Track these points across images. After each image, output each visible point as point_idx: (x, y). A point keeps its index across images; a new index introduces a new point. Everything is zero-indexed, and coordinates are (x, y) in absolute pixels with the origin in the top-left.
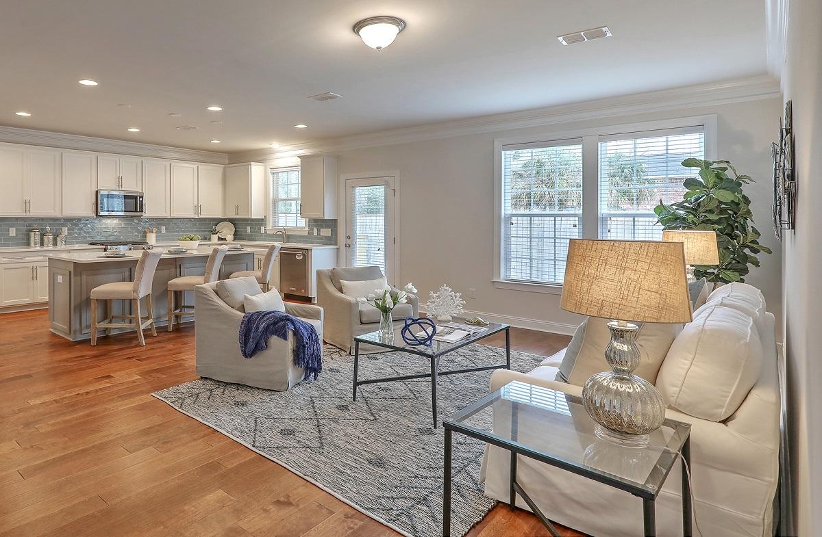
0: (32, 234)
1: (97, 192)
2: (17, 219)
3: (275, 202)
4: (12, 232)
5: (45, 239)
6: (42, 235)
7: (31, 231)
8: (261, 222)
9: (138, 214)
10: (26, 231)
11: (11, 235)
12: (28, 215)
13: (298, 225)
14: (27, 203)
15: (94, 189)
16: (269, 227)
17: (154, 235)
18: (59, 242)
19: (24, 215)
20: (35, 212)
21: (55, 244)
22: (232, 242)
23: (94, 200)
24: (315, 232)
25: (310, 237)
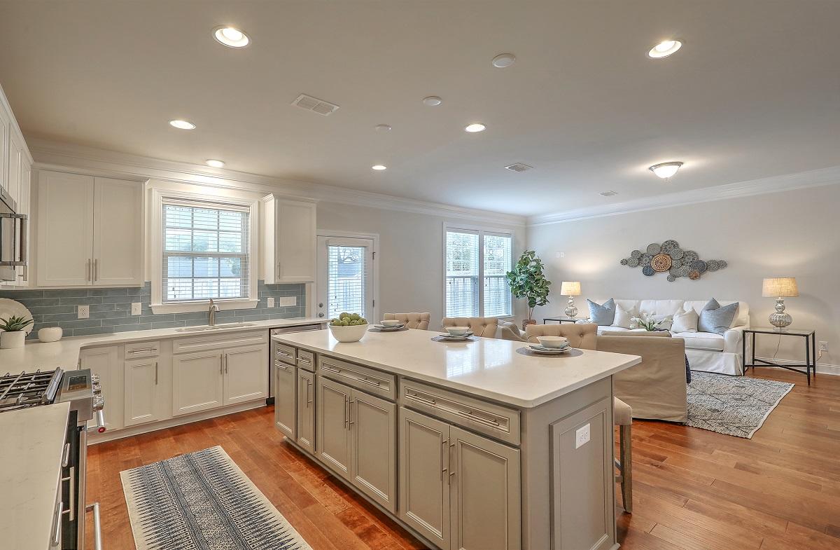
8: (139, 293)
13: (222, 296)
16: (158, 302)
24: (271, 302)
25: (260, 311)
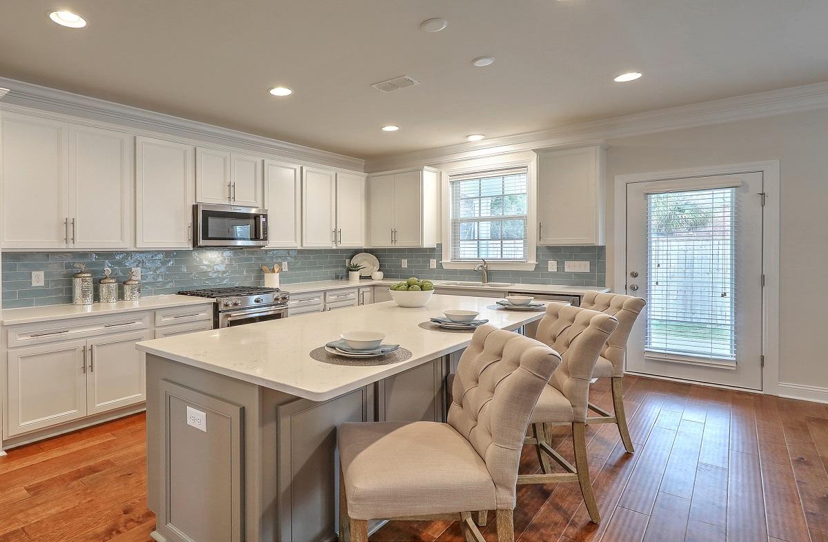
0: (78, 281)
1: (195, 208)
2: (48, 255)
3: (456, 223)
4: (38, 279)
5: (104, 290)
6: (97, 283)
7: (75, 276)
8: (435, 252)
9: (261, 243)
10: (65, 276)
11: (34, 284)
12: (71, 247)
13: (504, 257)
14: (69, 224)
15: (191, 203)
16: (447, 260)
17: (276, 276)
18: (128, 293)
19: (62, 247)
20: (83, 243)
21: (121, 296)
22: (381, 282)
23: (190, 220)
24: (552, 266)
25: (539, 274)
